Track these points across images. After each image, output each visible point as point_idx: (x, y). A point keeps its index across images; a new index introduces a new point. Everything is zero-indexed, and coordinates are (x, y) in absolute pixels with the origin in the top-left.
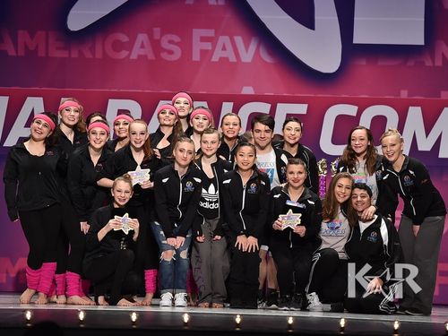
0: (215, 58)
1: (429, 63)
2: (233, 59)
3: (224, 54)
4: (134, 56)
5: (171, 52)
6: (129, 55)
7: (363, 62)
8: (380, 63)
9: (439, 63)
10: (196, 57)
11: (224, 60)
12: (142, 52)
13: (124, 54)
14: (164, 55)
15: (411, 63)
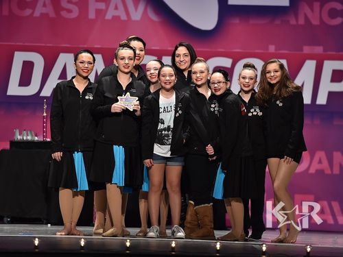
0: (109, 16)
1: (293, 22)
2: (124, 17)
3: (116, 13)
4: (37, 14)
5: (69, 11)
6: (33, 13)
7: (236, 21)
8: (252, 22)
9: (301, 21)
10: (92, 15)
11: (116, 18)
12: (44, 10)
13: (28, 12)
14: (64, 14)
15: (278, 22)
